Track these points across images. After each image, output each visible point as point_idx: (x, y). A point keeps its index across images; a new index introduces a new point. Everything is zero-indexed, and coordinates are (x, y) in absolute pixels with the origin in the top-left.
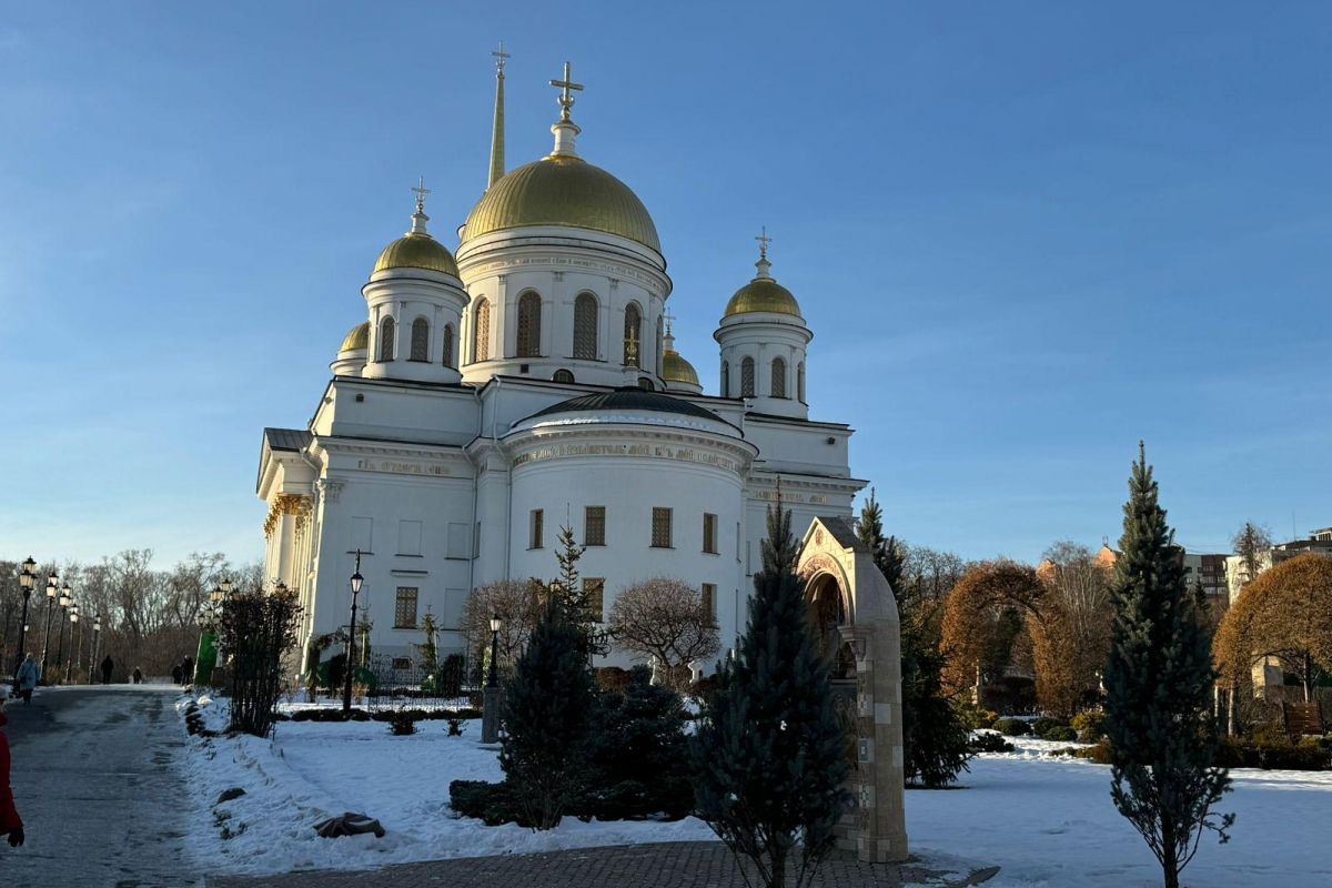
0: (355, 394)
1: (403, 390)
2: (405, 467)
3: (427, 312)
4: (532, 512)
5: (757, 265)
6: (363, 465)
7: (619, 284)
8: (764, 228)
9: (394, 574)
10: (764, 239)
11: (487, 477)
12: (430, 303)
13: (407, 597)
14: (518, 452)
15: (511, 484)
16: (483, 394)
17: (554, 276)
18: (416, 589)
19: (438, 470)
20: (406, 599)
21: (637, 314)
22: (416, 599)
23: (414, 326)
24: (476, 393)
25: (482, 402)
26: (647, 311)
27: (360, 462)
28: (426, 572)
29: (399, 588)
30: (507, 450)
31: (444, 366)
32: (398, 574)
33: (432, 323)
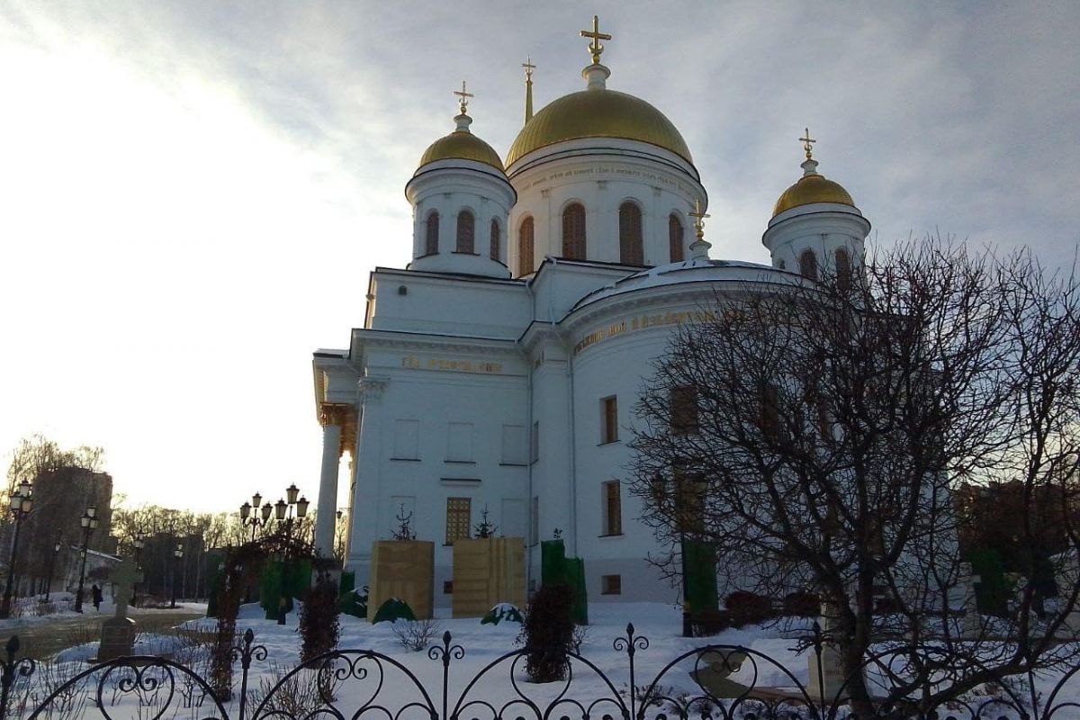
0: (399, 285)
1: (449, 282)
2: (454, 364)
3: (473, 203)
4: (602, 399)
5: (802, 166)
6: (407, 362)
7: (662, 192)
8: (807, 130)
9: (444, 482)
10: (808, 140)
11: (546, 368)
12: (476, 195)
13: (459, 509)
14: (579, 336)
15: (572, 375)
16: (535, 285)
17: (597, 185)
18: (469, 500)
19: (489, 368)
20: (458, 511)
21: (679, 224)
22: (469, 511)
23: (459, 219)
24: (527, 284)
25: (534, 294)
26: (687, 222)
27: (404, 359)
28: (480, 481)
29: (449, 499)
30: (567, 335)
31: (492, 259)
32: (448, 482)
33: (477, 215)
